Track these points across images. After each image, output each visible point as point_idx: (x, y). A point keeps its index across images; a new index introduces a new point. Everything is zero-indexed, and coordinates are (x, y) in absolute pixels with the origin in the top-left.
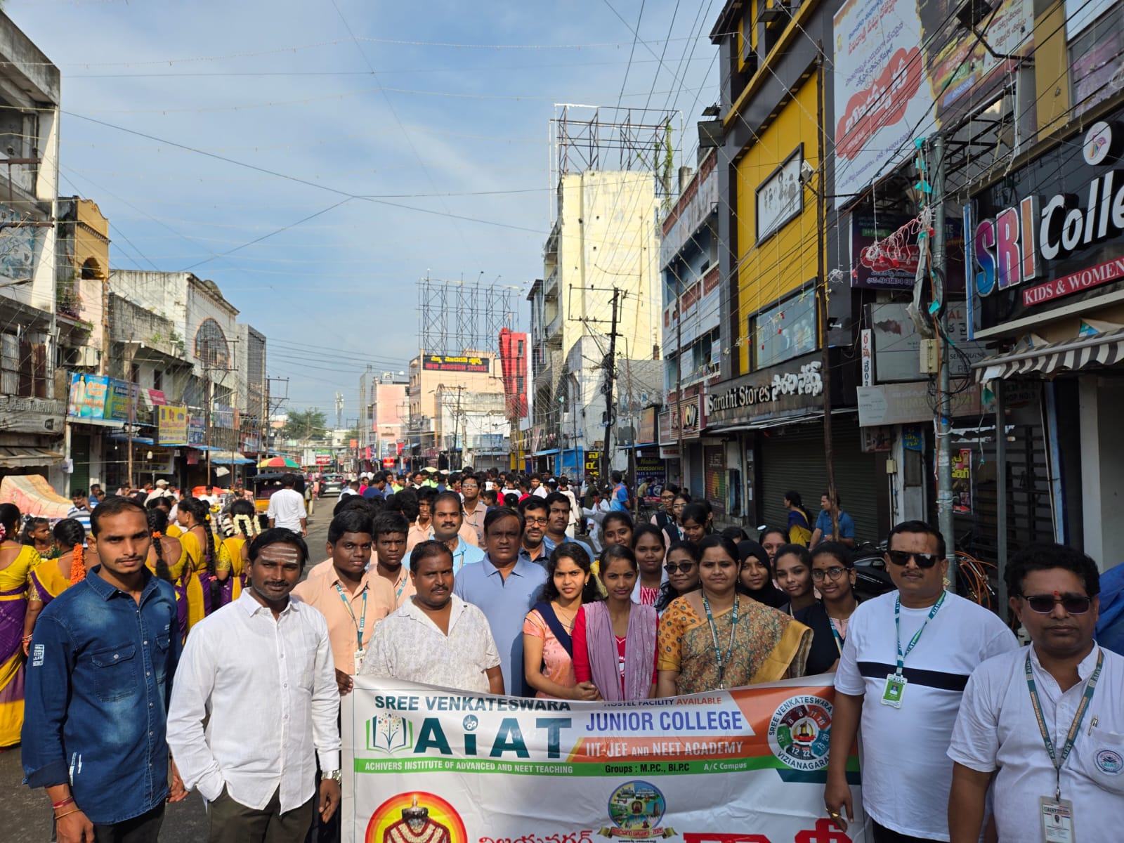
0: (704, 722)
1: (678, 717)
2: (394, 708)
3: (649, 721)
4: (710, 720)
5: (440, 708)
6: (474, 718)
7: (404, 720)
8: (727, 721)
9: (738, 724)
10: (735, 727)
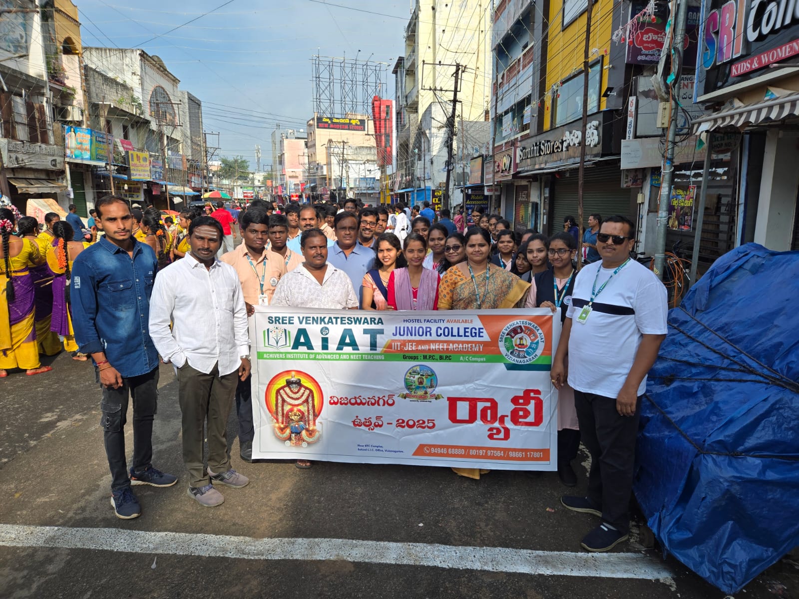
0: (462, 333)
1: (446, 330)
2: (279, 323)
3: (430, 332)
4: (465, 332)
5: (306, 323)
6: (327, 329)
7: (285, 330)
8: (475, 333)
9: (481, 334)
10: (479, 336)
